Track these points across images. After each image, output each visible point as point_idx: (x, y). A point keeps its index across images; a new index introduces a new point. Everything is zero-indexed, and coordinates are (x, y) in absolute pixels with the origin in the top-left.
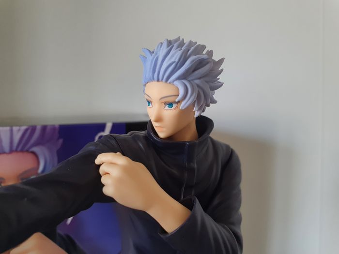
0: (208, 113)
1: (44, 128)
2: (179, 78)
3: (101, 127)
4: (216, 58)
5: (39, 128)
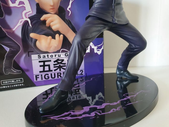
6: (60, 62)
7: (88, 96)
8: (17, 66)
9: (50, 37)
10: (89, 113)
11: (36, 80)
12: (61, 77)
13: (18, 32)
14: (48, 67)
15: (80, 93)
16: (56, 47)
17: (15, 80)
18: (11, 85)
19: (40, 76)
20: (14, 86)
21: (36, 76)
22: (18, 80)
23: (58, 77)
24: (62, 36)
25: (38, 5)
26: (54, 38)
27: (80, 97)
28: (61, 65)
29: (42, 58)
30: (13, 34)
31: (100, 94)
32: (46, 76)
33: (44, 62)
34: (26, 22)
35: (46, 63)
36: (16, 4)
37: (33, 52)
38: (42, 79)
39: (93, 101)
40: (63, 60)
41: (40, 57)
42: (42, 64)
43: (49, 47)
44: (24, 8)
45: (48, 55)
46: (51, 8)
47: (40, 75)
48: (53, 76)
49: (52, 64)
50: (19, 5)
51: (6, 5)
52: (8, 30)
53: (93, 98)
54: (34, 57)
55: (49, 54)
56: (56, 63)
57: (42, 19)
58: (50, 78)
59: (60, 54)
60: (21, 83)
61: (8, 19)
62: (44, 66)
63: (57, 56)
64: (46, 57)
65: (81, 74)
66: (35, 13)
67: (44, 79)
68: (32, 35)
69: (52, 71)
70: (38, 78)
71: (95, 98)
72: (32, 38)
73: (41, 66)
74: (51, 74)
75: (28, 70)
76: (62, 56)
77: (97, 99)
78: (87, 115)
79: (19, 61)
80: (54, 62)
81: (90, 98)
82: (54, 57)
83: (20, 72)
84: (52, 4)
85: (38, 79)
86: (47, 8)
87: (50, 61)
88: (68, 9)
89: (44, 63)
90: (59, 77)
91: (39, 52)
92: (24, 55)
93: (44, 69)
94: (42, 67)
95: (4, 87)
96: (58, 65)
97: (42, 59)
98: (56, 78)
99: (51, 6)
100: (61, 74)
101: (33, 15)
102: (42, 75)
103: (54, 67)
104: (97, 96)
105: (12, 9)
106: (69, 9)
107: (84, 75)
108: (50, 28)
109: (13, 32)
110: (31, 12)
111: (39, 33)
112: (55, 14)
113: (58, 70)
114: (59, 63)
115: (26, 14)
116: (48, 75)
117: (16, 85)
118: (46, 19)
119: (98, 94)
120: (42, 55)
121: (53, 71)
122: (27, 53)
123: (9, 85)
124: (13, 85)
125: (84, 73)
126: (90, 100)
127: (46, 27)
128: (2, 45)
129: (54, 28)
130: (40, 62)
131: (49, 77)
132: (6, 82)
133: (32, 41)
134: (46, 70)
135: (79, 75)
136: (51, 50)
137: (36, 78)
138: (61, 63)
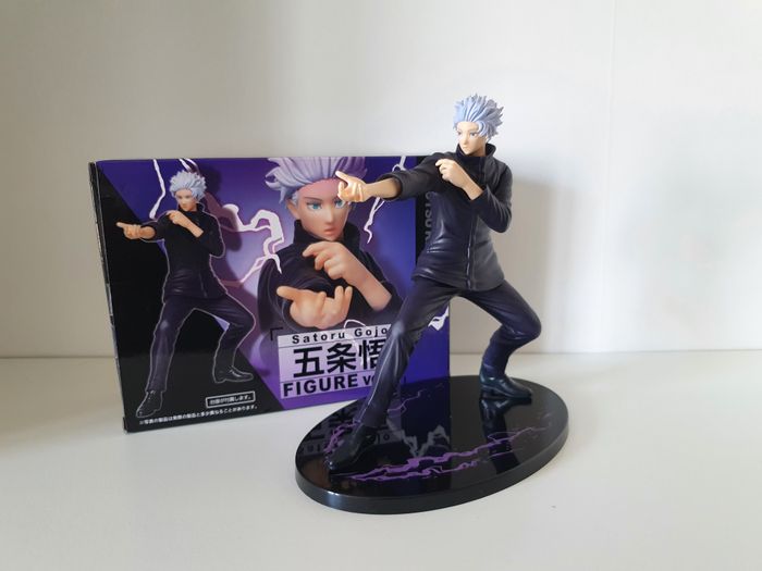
0: (493, 141)
1: (354, 159)
2: (481, 119)
3: (397, 159)
4: (498, 107)
5: (350, 159)
6: (341, 349)
7: (407, 435)
8: (243, 364)
9: (323, 294)
10: (420, 469)
11: (286, 394)
12: (343, 386)
13: (253, 288)
14: (314, 363)
15: (387, 428)
16: (334, 317)
17: (238, 397)
18: (228, 407)
19: (294, 387)
20: (234, 409)
21: (286, 386)
22: (243, 396)
23: (336, 387)
24: (349, 289)
25: (298, 223)
26: (331, 294)
27: (387, 437)
28: (345, 357)
29: (301, 342)
30: (240, 290)
31: (440, 430)
32: (310, 385)
33: (306, 351)
34: (272, 262)
35: (311, 355)
36: (252, 226)
37: (283, 330)
38: (299, 392)
39: (419, 448)
41: (298, 341)
42: (301, 356)
43: (320, 317)
44: (268, 233)
45: (315, 336)
46: (328, 227)
47: (295, 383)
48: (325, 386)
49: (323, 355)
50: (258, 226)
51: (231, 230)
52: (231, 283)
53: (422, 440)
54: (284, 341)
56: (333, 353)
57: (306, 253)
58: (318, 391)
59: (343, 331)
60: (250, 404)
61: (234, 260)
62: (305, 361)
63: (336, 337)
64: (312, 339)
66: (292, 242)
67: (303, 393)
68: (282, 291)
69: (323, 372)
70: (291, 389)
71: (426, 441)
72: (280, 299)
73: (297, 362)
74: (321, 381)
75: (267, 373)
76: (349, 335)
77: (431, 442)
78: (417, 474)
79: (249, 351)
80: (330, 350)
81: (414, 440)
82: (329, 339)
83: (249, 377)
84: (330, 219)
85: (289, 392)
86: (319, 229)
87: (320, 348)
88: (366, 229)
89: (306, 355)
90: (340, 387)
91: (296, 328)
92: (261, 338)
93: (304, 368)
94: (301, 364)
95: (212, 413)
96: (338, 358)
97: (302, 345)
99: (329, 224)
100: (343, 378)
101: (287, 245)
102: (298, 384)
103: (329, 363)
104: (431, 436)
105: (243, 238)
106: (369, 227)
108: (323, 272)
109: (241, 286)
110: (283, 240)
111: (298, 286)
112: (336, 240)
113: (338, 370)
114: (339, 353)
115: (270, 245)
116: (313, 382)
117: (239, 409)
118: (314, 254)
119: (432, 430)
120: (301, 336)
121: (326, 373)
122: (268, 333)
123: (223, 408)
124: (232, 407)
126: (412, 444)
127: (315, 270)
128: (216, 317)
129: (333, 271)
130: (296, 351)
131: (314, 387)
132: (218, 401)
133: (280, 305)
134: (308, 370)
136: (325, 323)
137: (286, 390)
138: (344, 353)
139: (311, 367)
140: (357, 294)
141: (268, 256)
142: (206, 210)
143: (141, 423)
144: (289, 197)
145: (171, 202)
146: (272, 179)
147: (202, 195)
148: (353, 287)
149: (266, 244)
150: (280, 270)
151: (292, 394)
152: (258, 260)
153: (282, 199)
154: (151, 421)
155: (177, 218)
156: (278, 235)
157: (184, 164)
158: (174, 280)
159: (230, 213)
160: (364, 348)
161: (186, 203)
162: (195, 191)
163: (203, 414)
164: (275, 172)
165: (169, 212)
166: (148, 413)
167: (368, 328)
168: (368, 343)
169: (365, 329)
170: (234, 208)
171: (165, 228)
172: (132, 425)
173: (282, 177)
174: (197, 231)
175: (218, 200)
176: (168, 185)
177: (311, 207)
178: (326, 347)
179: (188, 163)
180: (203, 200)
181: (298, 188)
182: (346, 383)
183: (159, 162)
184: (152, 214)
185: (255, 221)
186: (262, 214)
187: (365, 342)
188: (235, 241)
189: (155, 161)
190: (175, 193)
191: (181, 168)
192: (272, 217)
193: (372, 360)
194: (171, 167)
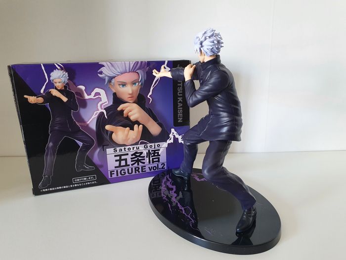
3: (164, 62)
8: (90, 162)
9: (128, 128)
11: (111, 176)
12: (139, 172)
13: (93, 126)
14: (124, 161)
16: (134, 139)
17: (88, 178)
18: (83, 183)
19: (115, 172)
20: (87, 183)
21: (111, 172)
22: (91, 177)
23: (136, 172)
24: (141, 126)
25: (115, 94)
26: (132, 129)
28: (140, 158)
29: (118, 151)
30: (87, 127)
32: (123, 171)
33: (120, 156)
34: (102, 113)
35: (123, 157)
36: (92, 96)
37: (109, 146)
38: (117, 175)
40: (142, 153)
41: (117, 151)
42: (118, 158)
43: (127, 139)
44: (100, 99)
45: (125, 149)
46: (130, 96)
47: (115, 171)
48: (130, 172)
49: (129, 158)
50: (95, 96)
51: (81, 98)
52: (83, 124)
54: (110, 151)
55: (126, 147)
56: (134, 156)
57: (119, 109)
58: (127, 174)
59: (138, 146)
60: (94, 181)
61: (83, 112)
62: (120, 160)
63: (135, 149)
64: (123, 150)
65: (162, 168)
67: (120, 175)
68: (108, 127)
69: (129, 165)
72: (107, 131)
73: (116, 161)
74: (128, 169)
75: (102, 166)
76: (141, 148)
79: (93, 156)
80: (132, 155)
82: (131, 150)
83: (93, 168)
84: (131, 92)
85: (113, 175)
86: (125, 97)
87: (127, 154)
88: (148, 97)
89: (120, 158)
91: (115, 145)
92: (98, 150)
93: (120, 163)
94: (118, 162)
95: (76, 185)
96: (136, 159)
97: (118, 153)
98: (134, 173)
99: (130, 94)
100: (139, 168)
101: (110, 105)
102: (117, 171)
103: (132, 161)
105: (88, 102)
106: (150, 96)
107: (166, 168)
108: (128, 118)
109: (88, 125)
110: (107, 103)
111: (116, 125)
112: (134, 102)
113: (136, 164)
114: (137, 156)
115: (101, 105)
118: (123, 109)
120: (118, 149)
121: (131, 166)
122: (102, 147)
123: (81, 183)
124: (85, 182)
125: (165, 167)
127: (123, 117)
128: (76, 141)
129: (132, 118)
131: (125, 173)
132: (78, 180)
133: (107, 134)
134: (122, 165)
135: (160, 169)
136: (129, 142)
137: (111, 174)
138: (139, 156)
139: (123, 163)
140: (145, 128)
141: (101, 110)
142: (69, 88)
143: (42, 191)
144: (110, 81)
145: (51, 85)
146: (101, 73)
147: (67, 81)
148: (143, 125)
149: (99, 105)
150: (106, 117)
151: (114, 176)
152: (95, 112)
153: (106, 83)
154: (46, 190)
155: (55, 93)
156: (105, 100)
157: (57, 66)
158: (55, 123)
159: (81, 90)
160: (149, 154)
161: (59, 85)
162: (63, 79)
163: (71, 186)
164: (102, 69)
165: (50, 90)
166: (44, 186)
167: (151, 144)
168: (151, 151)
169: (149, 145)
170: (83, 88)
171: (49, 97)
172: (37, 192)
173: (106, 72)
174: (65, 99)
175: (74, 84)
176: (49, 77)
177: (121, 86)
178: (130, 153)
179: (59, 65)
180: (67, 84)
181: (114, 77)
182: (140, 170)
183: (44, 65)
184: (42, 91)
185: (93, 94)
186: (97, 90)
187: (149, 151)
188: (84, 104)
189: (42, 65)
190: (53, 80)
191: (56, 68)
192: (102, 92)
193: (153, 159)
194: (51, 68)
